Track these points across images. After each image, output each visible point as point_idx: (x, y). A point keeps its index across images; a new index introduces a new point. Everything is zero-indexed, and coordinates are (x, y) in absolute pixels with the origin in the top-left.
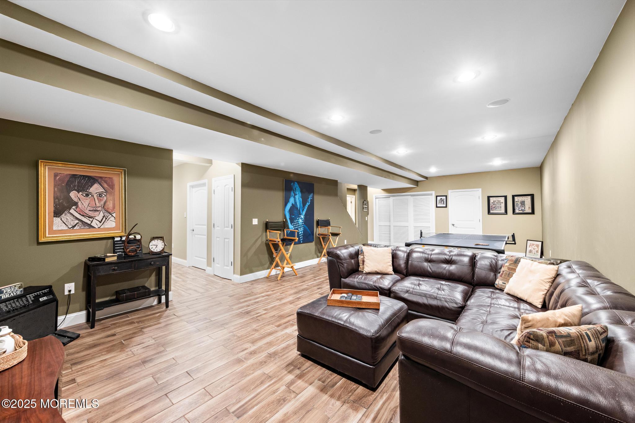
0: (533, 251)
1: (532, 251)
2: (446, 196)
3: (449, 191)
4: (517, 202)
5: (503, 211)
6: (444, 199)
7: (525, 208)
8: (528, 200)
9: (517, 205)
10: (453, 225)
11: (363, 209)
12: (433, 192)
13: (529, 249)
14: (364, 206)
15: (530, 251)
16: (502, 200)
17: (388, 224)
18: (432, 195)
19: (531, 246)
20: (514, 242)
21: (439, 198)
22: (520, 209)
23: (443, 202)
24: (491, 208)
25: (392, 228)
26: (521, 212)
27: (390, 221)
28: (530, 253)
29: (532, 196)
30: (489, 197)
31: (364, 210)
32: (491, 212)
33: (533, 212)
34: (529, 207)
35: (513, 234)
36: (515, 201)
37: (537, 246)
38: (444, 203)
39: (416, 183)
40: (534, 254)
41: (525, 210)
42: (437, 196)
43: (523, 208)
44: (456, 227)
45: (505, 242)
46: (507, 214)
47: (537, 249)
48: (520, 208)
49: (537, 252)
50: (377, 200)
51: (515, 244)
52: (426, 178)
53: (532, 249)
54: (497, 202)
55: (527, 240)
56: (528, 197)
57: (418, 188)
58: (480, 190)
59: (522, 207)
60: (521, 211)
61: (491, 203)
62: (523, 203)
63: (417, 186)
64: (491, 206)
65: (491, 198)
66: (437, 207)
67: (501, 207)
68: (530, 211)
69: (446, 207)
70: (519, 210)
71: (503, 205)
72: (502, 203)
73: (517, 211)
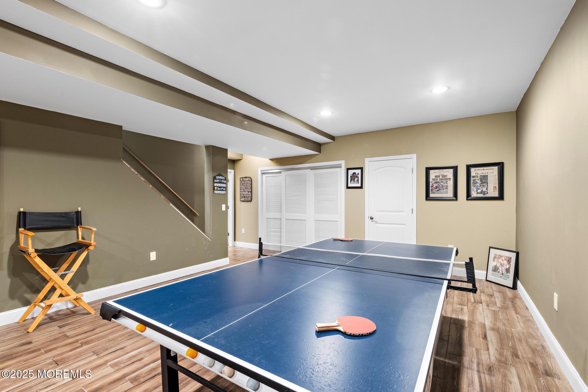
0: (500, 268)
1: (498, 269)
2: (362, 169)
3: (366, 159)
4: (473, 177)
5: (450, 194)
6: (358, 174)
7: (487, 189)
8: (493, 173)
9: (475, 183)
10: (372, 218)
11: (214, 189)
12: (343, 163)
13: (493, 265)
14: (215, 185)
15: (495, 269)
16: (450, 173)
17: (277, 215)
18: (341, 167)
19: (496, 259)
20: (470, 286)
21: (351, 172)
22: (479, 191)
23: (356, 179)
24: (431, 188)
25: (284, 221)
26: (481, 195)
27: (281, 212)
28: (494, 273)
29: (501, 166)
30: (428, 170)
31: (216, 192)
32: (431, 195)
33: (501, 197)
34: (495, 187)
35: (468, 261)
36: (472, 175)
37: (509, 260)
38: (358, 180)
39: (318, 146)
40: (502, 274)
41: (487, 193)
42: (348, 169)
43: (484, 189)
44: (376, 222)
45: (446, 283)
46: (457, 200)
47: (508, 266)
48: (478, 189)
49: (508, 271)
50: (264, 176)
51: (474, 290)
52: (332, 138)
53: (498, 265)
54: (441, 177)
55: (490, 248)
56: (493, 167)
57: (321, 156)
58: (414, 156)
59: (483, 186)
60: (481, 193)
61: (431, 180)
62: (484, 179)
63: (320, 152)
64: (431, 185)
65: (432, 172)
66: (348, 188)
67: (447, 187)
68: (496, 194)
69: (361, 187)
70: (478, 193)
71: (450, 184)
72: (450, 179)
73: (474, 194)
